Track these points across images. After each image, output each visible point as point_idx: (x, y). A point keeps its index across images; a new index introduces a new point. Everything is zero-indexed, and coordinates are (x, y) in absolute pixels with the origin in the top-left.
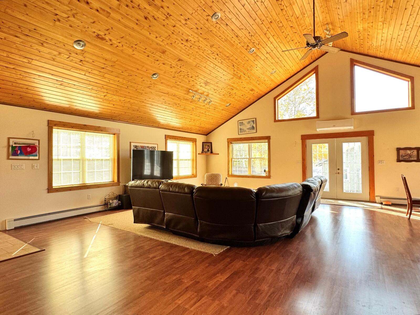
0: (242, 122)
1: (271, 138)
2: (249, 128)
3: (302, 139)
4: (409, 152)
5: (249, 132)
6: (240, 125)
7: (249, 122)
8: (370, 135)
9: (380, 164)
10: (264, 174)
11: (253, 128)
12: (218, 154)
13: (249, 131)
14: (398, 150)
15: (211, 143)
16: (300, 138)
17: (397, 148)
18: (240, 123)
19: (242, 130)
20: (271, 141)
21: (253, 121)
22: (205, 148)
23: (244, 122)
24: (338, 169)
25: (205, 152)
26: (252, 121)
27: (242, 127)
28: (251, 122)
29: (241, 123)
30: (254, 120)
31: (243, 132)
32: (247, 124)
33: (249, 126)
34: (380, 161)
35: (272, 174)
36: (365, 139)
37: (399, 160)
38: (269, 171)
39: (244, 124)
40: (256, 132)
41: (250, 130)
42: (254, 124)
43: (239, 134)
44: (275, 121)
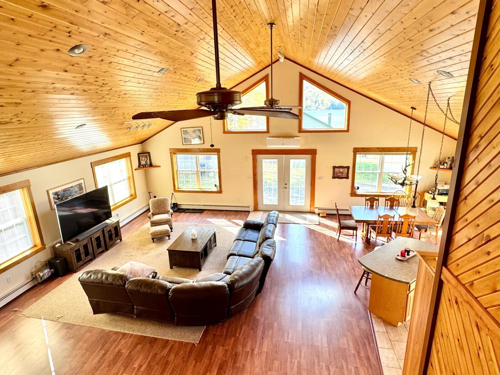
0: (186, 130)
1: (221, 151)
2: (195, 138)
3: (252, 154)
4: (341, 170)
6: (184, 134)
7: (194, 131)
8: (312, 153)
9: (319, 180)
10: (215, 189)
11: (200, 138)
12: (160, 166)
13: (195, 141)
14: (334, 168)
15: (149, 153)
16: (251, 152)
17: (333, 167)
18: (183, 131)
19: (187, 140)
20: (221, 154)
21: (199, 130)
22: (142, 160)
23: (188, 131)
24: (286, 184)
25: (143, 165)
26: (198, 130)
27: (186, 136)
31: (188, 142)
32: (192, 134)
33: (194, 136)
34: (320, 178)
35: (223, 189)
36: (309, 157)
37: (334, 177)
38: (220, 186)
39: (189, 133)
40: (204, 143)
42: (201, 134)
43: (184, 144)
44: (225, 132)
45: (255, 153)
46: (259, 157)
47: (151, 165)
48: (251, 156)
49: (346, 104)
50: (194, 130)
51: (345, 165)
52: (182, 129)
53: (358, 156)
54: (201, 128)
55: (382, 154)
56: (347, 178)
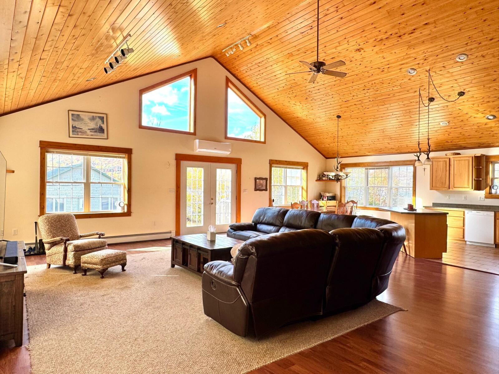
0: (78, 115)
1: (134, 152)
2: (92, 129)
3: (176, 159)
4: (261, 181)
5: (92, 135)
6: (72, 119)
7: (93, 119)
8: (238, 162)
9: (245, 193)
10: (119, 210)
11: (101, 130)
12: (13, 172)
13: (92, 133)
14: (256, 179)
16: (174, 157)
17: (255, 178)
18: (72, 115)
19: (79, 130)
20: (133, 156)
21: (102, 119)
23: (82, 117)
24: (212, 199)
26: (100, 117)
27: (76, 124)
28: (98, 119)
29: (75, 116)
30: (103, 117)
31: (80, 133)
32: (89, 121)
33: (92, 125)
34: (245, 190)
35: (132, 210)
36: (234, 166)
37: (256, 190)
38: (129, 205)
39: (82, 120)
40: (107, 139)
41: (96, 134)
42: (103, 123)
43: (71, 135)
44: (141, 127)
45: (180, 158)
46: (183, 163)
48: (174, 162)
49: (261, 117)
50: (93, 116)
51: (264, 177)
52: (71, 113)
53: (273, 169)
54: (105, 116)
56: (266, 190)
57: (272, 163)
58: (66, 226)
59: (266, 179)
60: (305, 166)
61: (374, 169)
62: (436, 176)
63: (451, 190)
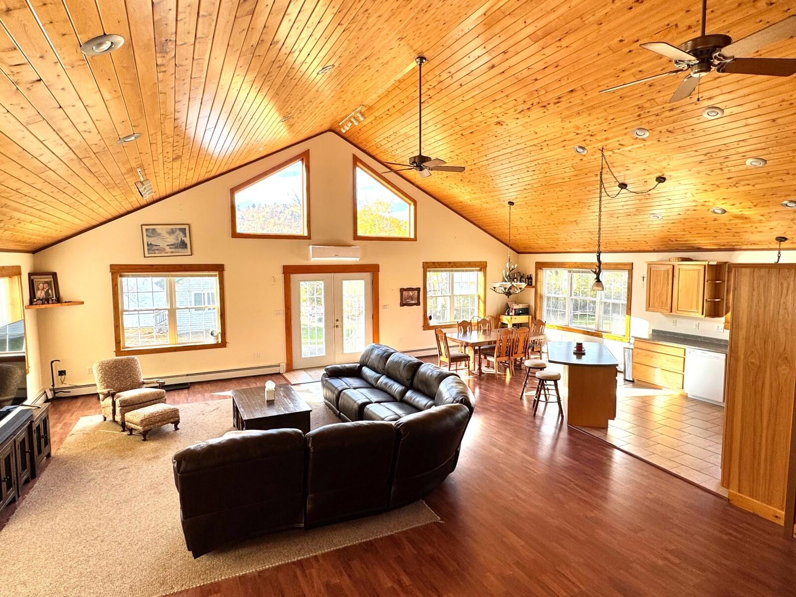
0: (154, 230)
1: (226, 268)
2: (172, 245)
3: (283, 273)
4: (411, 293)
5: (172, 252)
6: (147, 236)
7: (172, 232)
8: (373, 270)
9: (385, 310)
10: (212, 341)
11: (183, 245)
12: (82, 303)
13: (173, 250)
14: (402, 290)
15: (54, 275)
16: (281, 270)
17: (401, 289)
18: (147, 230)
19: (155, 248)
20: (226, 274)
21: (183, 230)
22: (38, 289)
23: (158, 231)
24: (337, 320)
25: (39, 299)
26: (180, 229)
27: (152, 241)
28: (178, 232)
29: (150, 230)
30: (185, 229)
31: (157, 252)
32: (167, 236)
33: (172, 240)
34: (385, 307)
35: (228, 339)
36: (368, 275)
37: (402, 305)
38: (223, 334)
39: (159, 234)
40: (191, 255)
41: (176, 250)
42: (185, 236)
43: (147, 255)
44: (235, 235)
45: (289, 271)
46: (294, 277)
47: (59, 300)
48: (280, 277)
49: (410, 204)
50: (172, 229)
51: (414, 287)
52: (145, 228)
53: (428, 274)
54: (187, 227)
55: (452, 271)
56: (418, 304)
57: (428, 266)
58: (124, 372)
59: (418, 289)
60: (482, 267)
61: (579, 272)
62: (654, 292)
63: (673, 313)
